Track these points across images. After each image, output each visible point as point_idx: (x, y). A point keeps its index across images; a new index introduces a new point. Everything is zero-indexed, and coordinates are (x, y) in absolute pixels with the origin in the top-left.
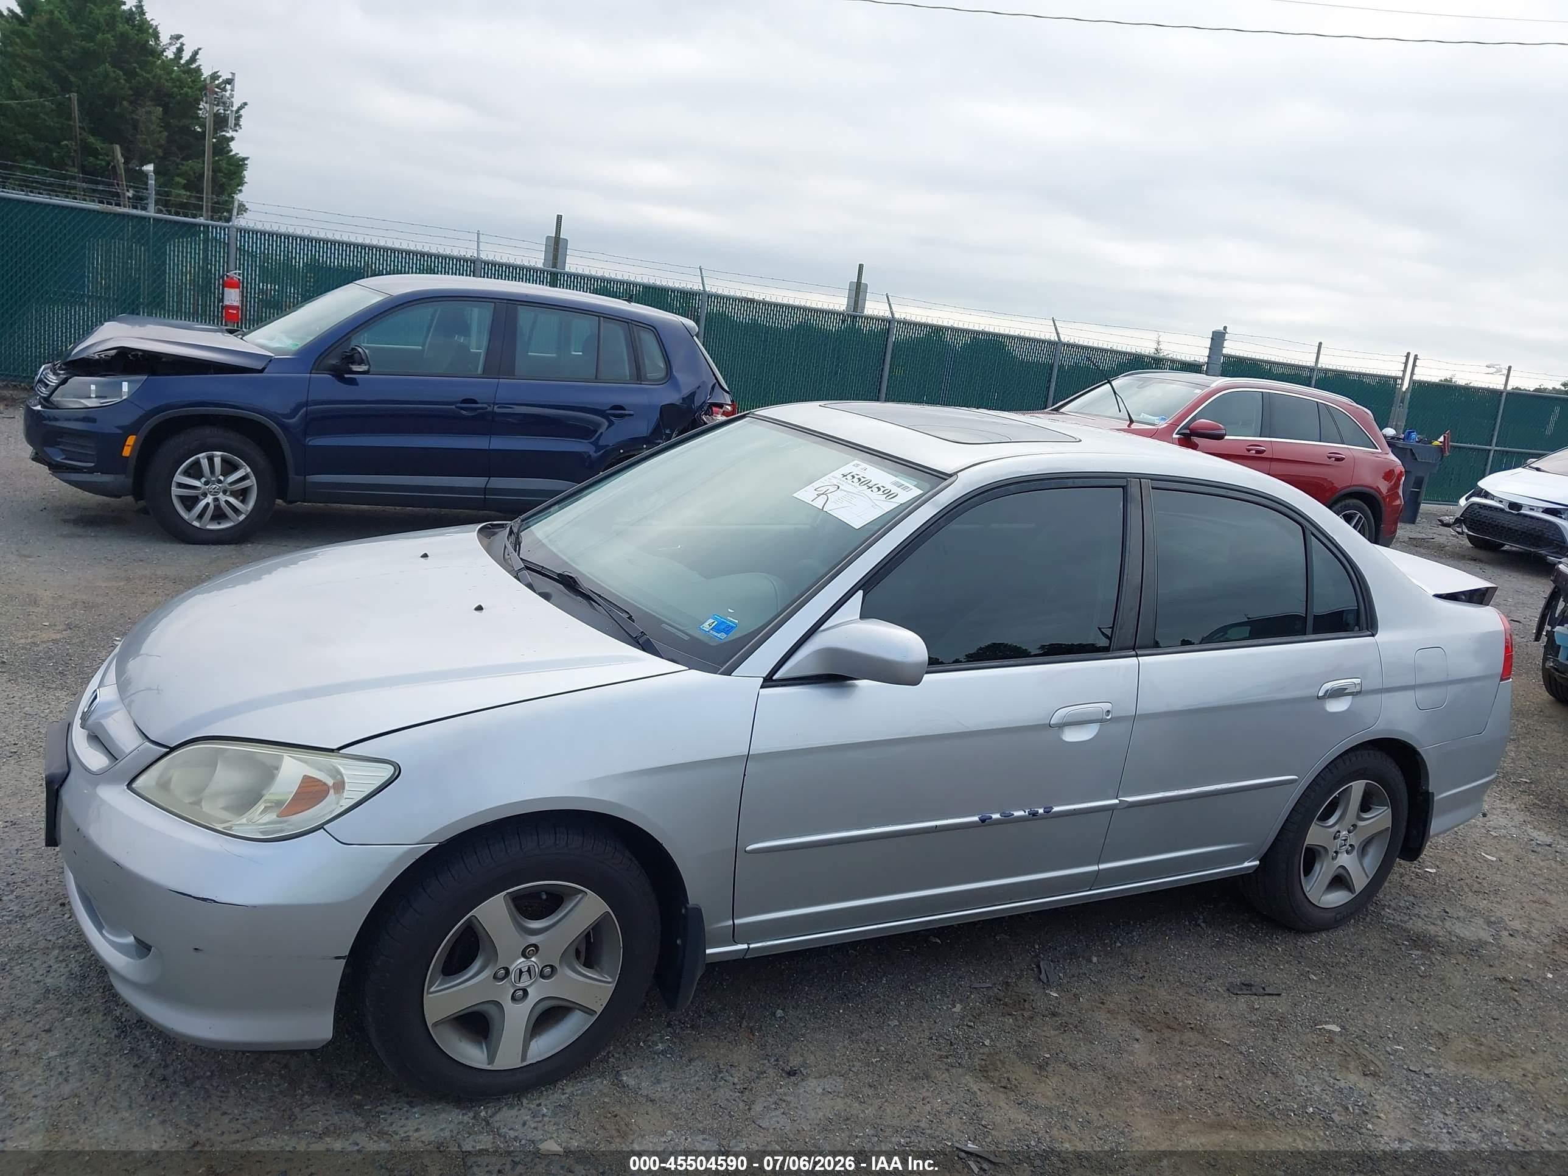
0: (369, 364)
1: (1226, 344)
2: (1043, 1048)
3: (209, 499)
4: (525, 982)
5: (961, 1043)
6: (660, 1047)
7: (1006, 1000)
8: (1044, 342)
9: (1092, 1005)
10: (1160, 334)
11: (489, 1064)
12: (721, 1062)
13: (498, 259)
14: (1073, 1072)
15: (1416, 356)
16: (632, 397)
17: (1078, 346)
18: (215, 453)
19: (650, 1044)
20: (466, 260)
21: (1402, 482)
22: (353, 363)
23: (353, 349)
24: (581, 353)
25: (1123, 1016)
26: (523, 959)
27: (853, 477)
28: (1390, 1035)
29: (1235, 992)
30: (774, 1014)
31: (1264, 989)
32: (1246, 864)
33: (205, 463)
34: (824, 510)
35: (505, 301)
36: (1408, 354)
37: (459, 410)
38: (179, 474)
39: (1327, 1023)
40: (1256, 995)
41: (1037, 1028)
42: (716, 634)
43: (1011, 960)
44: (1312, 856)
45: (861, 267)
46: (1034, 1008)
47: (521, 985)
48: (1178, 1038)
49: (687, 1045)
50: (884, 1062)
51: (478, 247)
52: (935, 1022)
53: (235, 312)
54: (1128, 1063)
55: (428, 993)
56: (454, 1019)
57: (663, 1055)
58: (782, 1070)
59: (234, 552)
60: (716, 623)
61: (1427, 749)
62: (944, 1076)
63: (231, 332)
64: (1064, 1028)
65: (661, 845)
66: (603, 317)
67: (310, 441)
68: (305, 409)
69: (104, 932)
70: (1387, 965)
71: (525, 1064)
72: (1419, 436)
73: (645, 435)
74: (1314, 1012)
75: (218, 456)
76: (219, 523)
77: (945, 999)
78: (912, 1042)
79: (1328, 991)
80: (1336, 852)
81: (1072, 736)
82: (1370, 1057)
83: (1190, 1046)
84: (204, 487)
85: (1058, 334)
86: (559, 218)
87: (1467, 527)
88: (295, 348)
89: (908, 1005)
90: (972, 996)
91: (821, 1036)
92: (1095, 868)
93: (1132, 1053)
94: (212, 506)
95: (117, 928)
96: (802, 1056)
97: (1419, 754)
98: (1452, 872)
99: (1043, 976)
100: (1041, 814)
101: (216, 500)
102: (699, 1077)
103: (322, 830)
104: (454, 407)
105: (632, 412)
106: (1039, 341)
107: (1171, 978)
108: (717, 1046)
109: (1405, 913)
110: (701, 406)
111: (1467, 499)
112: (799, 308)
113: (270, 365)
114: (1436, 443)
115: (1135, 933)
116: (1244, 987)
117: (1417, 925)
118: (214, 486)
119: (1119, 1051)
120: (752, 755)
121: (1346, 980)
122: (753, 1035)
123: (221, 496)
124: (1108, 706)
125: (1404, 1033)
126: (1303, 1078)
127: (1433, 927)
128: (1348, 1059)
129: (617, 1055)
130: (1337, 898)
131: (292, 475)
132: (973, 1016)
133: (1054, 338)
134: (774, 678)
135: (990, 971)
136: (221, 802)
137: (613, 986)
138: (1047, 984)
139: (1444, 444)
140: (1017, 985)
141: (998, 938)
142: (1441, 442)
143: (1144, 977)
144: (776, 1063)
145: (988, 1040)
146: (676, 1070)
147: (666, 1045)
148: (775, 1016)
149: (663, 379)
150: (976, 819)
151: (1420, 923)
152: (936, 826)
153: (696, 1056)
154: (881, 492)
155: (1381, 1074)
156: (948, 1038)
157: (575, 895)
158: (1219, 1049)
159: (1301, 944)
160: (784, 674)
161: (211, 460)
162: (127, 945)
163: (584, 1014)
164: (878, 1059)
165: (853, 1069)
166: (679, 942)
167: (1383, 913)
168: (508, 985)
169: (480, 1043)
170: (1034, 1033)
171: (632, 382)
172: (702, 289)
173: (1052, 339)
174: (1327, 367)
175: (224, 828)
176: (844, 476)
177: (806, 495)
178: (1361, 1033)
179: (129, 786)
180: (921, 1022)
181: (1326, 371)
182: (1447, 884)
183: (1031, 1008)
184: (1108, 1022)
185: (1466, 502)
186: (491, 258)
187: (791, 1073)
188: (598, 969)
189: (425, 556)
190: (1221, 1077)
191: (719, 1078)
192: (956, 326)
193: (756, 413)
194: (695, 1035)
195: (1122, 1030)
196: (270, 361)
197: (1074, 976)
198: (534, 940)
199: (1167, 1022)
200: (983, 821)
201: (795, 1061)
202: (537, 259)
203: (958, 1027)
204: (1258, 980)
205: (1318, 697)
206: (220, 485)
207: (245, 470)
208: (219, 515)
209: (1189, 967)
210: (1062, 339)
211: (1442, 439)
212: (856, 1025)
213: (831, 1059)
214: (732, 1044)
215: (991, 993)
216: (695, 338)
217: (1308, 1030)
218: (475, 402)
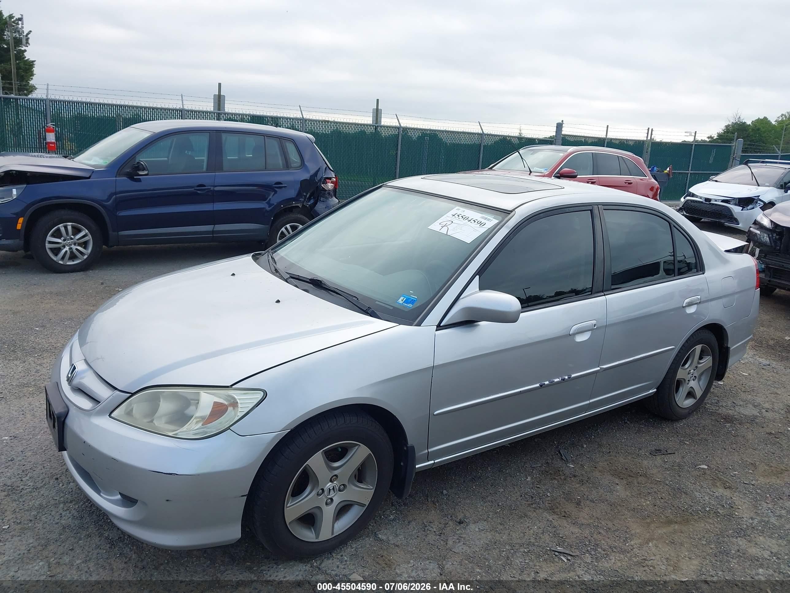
0: (148, 170)
1: (563, 129)
2: (575, 494)
3: (67, 248)
4: (332, 494)
5: (536, 496)
6: (392, 517)
7: (551, 471)
8: (475, 134)
9: (591, 469)
10: (521, 125)
11: (316, 539)
12: (425, 521)
13: (194, 109)
14: (594, 504)
15: (652, 129)
16: (286, 177)
17: (492, 135)
18: (67, 223)
19: (386, 516)
20: (177, 110)
21: (659, 192)
22: (139, 170)
23: (138, 163)
24: (251, 156)
25: (607, 473)
26: (330, 483)
27: (459, 216)
28: (730, 467)
29: (654, 454)
30: (442, 493)
31: (666, 451)
32: (651, 391)
33: (63, 229)
34: (448, 234)
35: (215, 131)
36: (649, 128)
37: (196, 191)
38: (49, 237)
39: (700, 465)
40: (664, 455)
41: (569, 484)
42: (407, 305)
43: (546, 451)
44: (679, 383)
45: (378, 100)
46: (564, 474)
47: (330, 497)
48: (636, 481)
49: (405, 515)
50: (503, 511)
51: (183, 103)
52: (521, 487)
53: (53, 145)
54: (617, 496)
55: (287, 507)
56: (299, 518)
57: (394, 521)
58: (456, 521)
59: (84, 276)
60: (405, 299)
61: (727, 326)
62: (534, 514)
63: (65, 157)
64: (582, 482)
65: (395, 417)
66: (267, 136)
67: (119, 213)
68: (115, 196)
69: (101, 494)
70: (717, 433)
71: (333, 536)
72: (657, 169)
73: (294, 197)
74: (693, 460)
75: (69, 225)
76: (73, 261)
77: (522, 475)
78: (512, 499)
79: (695, 449)
80: (689, 381)
81: (580, 339)
82: (725, 479)
83: (643, 484)
84: (63, 242)
85: (482, 129)
86: (220, 85)
87: (686, 212)
88: (105, 164)
89: (505, 480)
90: (534, 472)
91: (469, 501)
92: (588, 402)
93: (617, 491)
94: (68, 252)
95: (109, 491)
96: (463, 513)
97: (725, 329)
98: (730, 383)
99: (563, 457)
100: (567, 379)
101: (71, 249)
102: (416, 530)
103: (229, 430)
104: (193, 189)
105: (286, 185)
106: (473, 134)
107: (622, 451)
108: (420, 513)
109: (716, 406)
110: (320, 180)
111: (684, 198)
112: (352, 124)
113: (93, 173)
114: (666, 171)
115: (599, 430)
116: (657, 451)
117: (723, 411)
118: (69, 241)
119: (611, 491)
120: (435, 366)
121: (701, 442)
122: (435, 505)
123: (73, 246)
124: (594, 322)
125: (736, 465)
126: (699, 493)
127: (731, 411)
128: (715, 481)
129: (372, 524)
130: (689, 402)
131: (110, 232)
132: (537, 482)
133: (480, 131)
134: (441, 325)
135: (537, 457)
136: (164, 420)
137: (373, 491)
138: (567, 461)
139: (670, 172)
140: (552, 463)
141: (536, 440)
142: (668, 171)
143: (610, 452)
144: (451, 518)
145: (549, 493)
146: (404, 528)
147: (394, 516)
148: (443, 494)
149: (300, 166)
150: (538, 385)
151: (724, 410)
152: (521, 391)
153: (411, 519)
154: (476, 223)
155: (733, 487)
156: (529, 494)
157: (354, 447)
158: (656, 484)
159: (676, 427)
160: (446, 323)
161: (66, 227)
162: (117, 500)
163: (360, 507)
164: (500, 510)
165: (489, 517)
166: (402, 464)
167: (706, 407)
168: (324, 497)
169: (310, 529)
170: (569, 487)
171: (285, 169)
172: (302, 117)
173: (479, 132)
174: (611, 137)
175: (173, 435)
176: (453, 216)
177: (435, 227)
178: (717, 468)
179: (110, 415)
180: (514, 488)
181: (611, 139)
182: (730, 389)
183: (563, 474)
184: (601, 477)
185: (684, 200)
186: (190, 108)
187: (460, 522)
188: (365, 483)
189: (233, 275)
190: (662, 498)
191: (426, 529)
192: (432, 128)
193: (387, 184)
194: (407, 508)
195: (609, 480)
196: (93, 172)
197: (578, 455)
198: (336, 472)
199: (628, 473)
200: (541, 386)
201: (460, 516)
202: (210, 106)
203: (532, 488)
204: (662, 447)
205: (683, 307)
206: (72, 241)
207: (85, 231)
208: (73, 257)
209: (629, 444)
210: (484, 132)
211: (668, 169)
212: (483, 493)
213: (477, 513)
214: (427, 511)
215: (542, 469)
216: (314, 144)
217: (693, 469)
218: (204, 186)
